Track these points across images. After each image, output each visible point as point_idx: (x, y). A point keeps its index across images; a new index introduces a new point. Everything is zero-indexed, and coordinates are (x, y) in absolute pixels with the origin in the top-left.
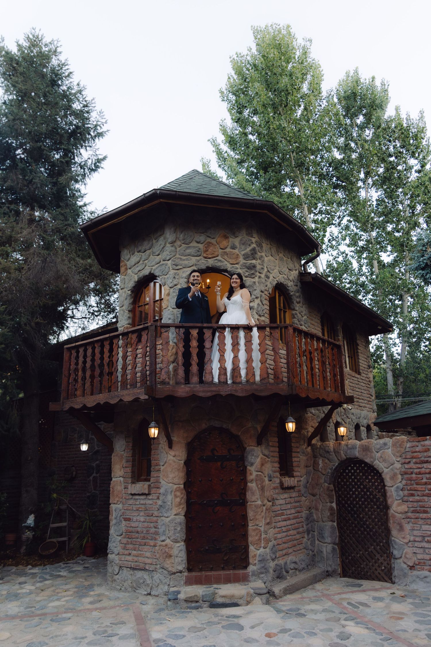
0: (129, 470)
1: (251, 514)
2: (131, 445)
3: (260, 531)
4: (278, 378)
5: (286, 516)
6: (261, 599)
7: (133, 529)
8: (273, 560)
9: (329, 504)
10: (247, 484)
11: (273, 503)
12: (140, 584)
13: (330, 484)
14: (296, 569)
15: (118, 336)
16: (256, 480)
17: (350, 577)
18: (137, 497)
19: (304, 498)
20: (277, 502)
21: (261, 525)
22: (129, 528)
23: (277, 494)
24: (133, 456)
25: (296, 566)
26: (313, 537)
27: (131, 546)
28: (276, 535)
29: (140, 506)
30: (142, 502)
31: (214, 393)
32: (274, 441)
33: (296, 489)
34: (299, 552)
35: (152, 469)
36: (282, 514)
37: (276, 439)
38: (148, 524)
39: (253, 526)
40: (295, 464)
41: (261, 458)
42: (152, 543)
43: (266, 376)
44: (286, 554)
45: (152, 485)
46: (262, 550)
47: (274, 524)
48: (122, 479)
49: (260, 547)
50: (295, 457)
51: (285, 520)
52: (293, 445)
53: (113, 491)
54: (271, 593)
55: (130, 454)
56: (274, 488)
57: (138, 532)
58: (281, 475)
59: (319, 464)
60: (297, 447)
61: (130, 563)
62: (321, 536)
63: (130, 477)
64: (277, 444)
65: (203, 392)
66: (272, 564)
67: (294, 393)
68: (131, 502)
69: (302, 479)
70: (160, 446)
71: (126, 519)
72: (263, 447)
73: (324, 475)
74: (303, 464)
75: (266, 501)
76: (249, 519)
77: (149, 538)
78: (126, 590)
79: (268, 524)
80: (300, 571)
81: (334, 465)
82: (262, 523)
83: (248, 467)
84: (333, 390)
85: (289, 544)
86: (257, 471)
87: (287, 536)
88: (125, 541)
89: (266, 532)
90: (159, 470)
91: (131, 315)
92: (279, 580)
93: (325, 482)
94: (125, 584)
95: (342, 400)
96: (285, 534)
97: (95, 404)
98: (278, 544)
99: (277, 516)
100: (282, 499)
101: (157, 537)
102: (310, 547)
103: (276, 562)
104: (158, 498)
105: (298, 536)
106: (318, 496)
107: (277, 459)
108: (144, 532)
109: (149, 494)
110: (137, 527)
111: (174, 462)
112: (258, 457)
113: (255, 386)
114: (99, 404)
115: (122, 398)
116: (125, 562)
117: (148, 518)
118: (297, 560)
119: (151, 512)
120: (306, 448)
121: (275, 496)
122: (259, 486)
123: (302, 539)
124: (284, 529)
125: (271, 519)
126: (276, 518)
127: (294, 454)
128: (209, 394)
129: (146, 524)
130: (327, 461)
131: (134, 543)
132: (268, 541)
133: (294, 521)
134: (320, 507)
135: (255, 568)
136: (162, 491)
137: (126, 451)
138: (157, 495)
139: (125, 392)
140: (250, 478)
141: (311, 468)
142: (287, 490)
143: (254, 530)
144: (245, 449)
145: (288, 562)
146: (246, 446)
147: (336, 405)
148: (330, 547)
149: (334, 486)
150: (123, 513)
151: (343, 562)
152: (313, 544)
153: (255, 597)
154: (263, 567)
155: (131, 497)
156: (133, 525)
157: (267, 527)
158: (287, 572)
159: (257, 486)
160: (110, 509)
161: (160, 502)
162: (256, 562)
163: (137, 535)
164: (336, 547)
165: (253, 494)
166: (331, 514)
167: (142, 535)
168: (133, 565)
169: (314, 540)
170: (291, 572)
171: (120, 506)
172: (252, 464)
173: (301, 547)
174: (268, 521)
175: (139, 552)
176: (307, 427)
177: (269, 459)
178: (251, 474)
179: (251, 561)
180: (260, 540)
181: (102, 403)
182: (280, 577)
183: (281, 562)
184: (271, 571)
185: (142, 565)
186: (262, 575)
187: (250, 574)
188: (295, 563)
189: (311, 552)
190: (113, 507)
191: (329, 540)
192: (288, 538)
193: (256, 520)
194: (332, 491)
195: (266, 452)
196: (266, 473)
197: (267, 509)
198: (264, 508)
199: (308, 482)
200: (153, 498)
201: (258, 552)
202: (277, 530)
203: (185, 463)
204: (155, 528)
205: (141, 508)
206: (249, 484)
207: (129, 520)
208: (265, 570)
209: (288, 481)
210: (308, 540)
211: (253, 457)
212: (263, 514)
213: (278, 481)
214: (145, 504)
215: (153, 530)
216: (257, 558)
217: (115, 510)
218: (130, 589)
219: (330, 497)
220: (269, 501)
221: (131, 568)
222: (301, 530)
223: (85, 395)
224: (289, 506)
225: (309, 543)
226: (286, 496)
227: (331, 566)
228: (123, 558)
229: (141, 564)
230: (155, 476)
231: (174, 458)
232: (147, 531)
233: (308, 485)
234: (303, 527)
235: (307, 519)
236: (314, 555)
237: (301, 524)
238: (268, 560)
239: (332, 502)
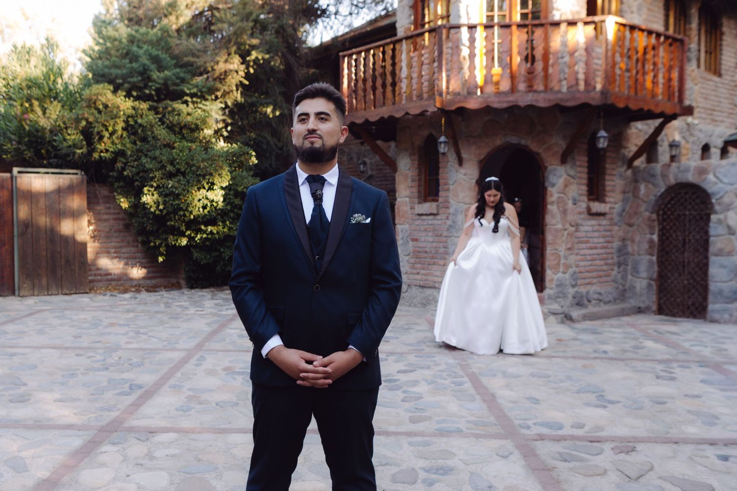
0: (415, 190)
1: (549, 237)
2: (416, 163)
3: (559, 256)
4: (590, 84)
5: (592, 245)
6: (556, 319)
7: (422, 250)
8: (573, 286)
9: (648, 236)
10: (546, 206)
11: (577, 229)
12: (430, 301)
13: (652, 213)
14: (600, 301)
15: (400, 40)
16: (558, 203)
17: (666, 315)
18: (424, 217)
19: (616, 228)
20: (582, 228)
21: (560, 250)
22: (417, 249)
23: (584, 219)
24: (419, 174)
25: (601, 298)
26: (625, 270)
27: (419, 266)
28: (578, 263)
29: (428, 226)
30: (430, 222)
31: (511, 104)
32: (582, 160)
33: (608, 216)
34: (606, 284)
35: (440, 188)
36: (587, 242)
37: (586, 159)
38: (438, 244)
39: (552, 250)
40: (608, 188)
41: (565, 179)
42: (441, 262)
43: (574, 82)
44: (588, 284)
45: (441, 205)
46: (560, 275)
47: (576, 251)
48: (407, 199)
49: (559, 272)
50: (609, 180)
51: (591, 248)
52: (607, 166)
53: (399, 212)
54: (568, 317)
55: (416, 172)
56: (580, 213)
57: (426, 252)
58: (589, 200)
59: (639, 190)
60: (613, 169)
61: (419, 282)
62: (635, 270)
63: (417, 196)
64: (586, 164)
65: (499, 102)
66: (571, 291)
67: (609, 102)
68: (418, 222)
69: (616, 206)
70: (449, 164)
71: (413, 240)
72: (568, 167)
73: (645, 202)
74: (619, 189)
75: (568, 226)
76: (547, 243)
77: (439, 257)
78: (415, 306)
79: (569, 249)
80: (606, 303)
81: (659, 191)
82: (562, 249)
83: (549, 189)
84: (666, 99)
85: (594, 274)
86: (559, 193)
87: (591, 265)
88: (413, 260)
89: (566, 258)
90: (448, 190)
91: (412, 12)
92: (578, 307)
93: (646, 210)
94: (415, 301)
95: (678, 111)
96: (589, 263)
97: (377, 118)
98: (580, 272)
99: (580, 242)
100: (589, 226)
101: (447, 256)
102: (620, 281)
103: (576, 289)
104: (447, 218)
105: (605, 268)
106: (635, 227)
107: (585, 181)
108: (433, 252)
109: (437, 214)
110: (426, 247)
111: (465, 180)
112: (560, 177)
113: (559, 96)
114: (382, 119)
115: (409, 111)
116: (414, 281)
117: (436, 238)
118: (602, 291)
119: (440, 232)
120: (625, 171)
121: (580, 222)
122: (561, 209)
123: (610, 271)
124: (589, 258)
125: (573, 244)
126: (580, 245)
127: (607, 177)
128: (505, 105)
129: (435, 244)
130: (650, 186)
131: (423, 262)
132: (567, 267)
133: (603, 251)
134: (637, 238)
135: (552, 292)
136: (451, 210)
137: (411, 169)
138: (446, 215)
139: (412, 105)
140: (550, 199)
141: (630, 195)
142: (595, 217)
143: (553, 254)
144: (546, 168)
145: (591, 292)
146: (547, 164)
147: (669, 118)
148: (645, 283)
149: (658, 215)
150: (410, 234)
151: (659, 299)
152: (624, 277)
153: (549, 316)
154: (561, 292)
155: (418, 217)
156: (421, 245)
157: (568, 252)
158: (589, 301)
159: (559, 208)
160: (396, 230)
161: (449, 222)
162: (553, 286)
163: (425, 255)
164: (653, 283)
165: (553, 217)
166: (651, 247)
167: (431, 255)
168: (422, 283)
169: (627, 275)
170: (593, 302)
171: (406, 227)
172: (553, 185)
173: (608, 279)
174: (569, 246)
175: (428, 271)
176: (629, 145)
177: (575, 181)
178: (552, 196)
179: (547, 284)
180: (558, 264)
181: (386, 116)
182: (579, 304)
183: (583, 290)
184: (570, 297)
185: (431, 284)
186: (560, 300)
187: (546, 297)
188: (600, 294)
189: (621, 287)
190: (399, 227)
191: (644, 274)
192: (593, 267)
193: (556, 244)
194: (654, 221)
195: (572, 173)
196: (570, 195)
197: (568, 234)
198: (566, 233)
199: (624, 210)
200: (442, 218)
201: (556, 277)
202: (579, 257)
203: (477, 182)
204: (445, 247)
205: (429, 228)
206: (549, 207)
207: (416, 240)
208: (562, 295)
209: (597, 207)
210: (619, 273)
211: (555, 177)
212: (564, 238)
213: (584, 205)
214: (434, 225)
215: (442, 250)
216: (555, 283)
217: (402, 231)
218: (420, 306)
219: (651, 228)
220: (572, 226)
221: (420, 286)
222: (610, 261)
223: (367, 108)
224: (596, 234)
225: (619, 276)
226: (593, 222)
227: (644, 302)
228: (411, 277)
229: (430, 282)
230: (444, 195)
231: (464, 177)
232: (436, 251)
233: (624, 214)
234: (612, 258)
235: (619, 250)
236: (625, 290)
237: (610, 256)
238: (567, 285)
239: (653, 234)
